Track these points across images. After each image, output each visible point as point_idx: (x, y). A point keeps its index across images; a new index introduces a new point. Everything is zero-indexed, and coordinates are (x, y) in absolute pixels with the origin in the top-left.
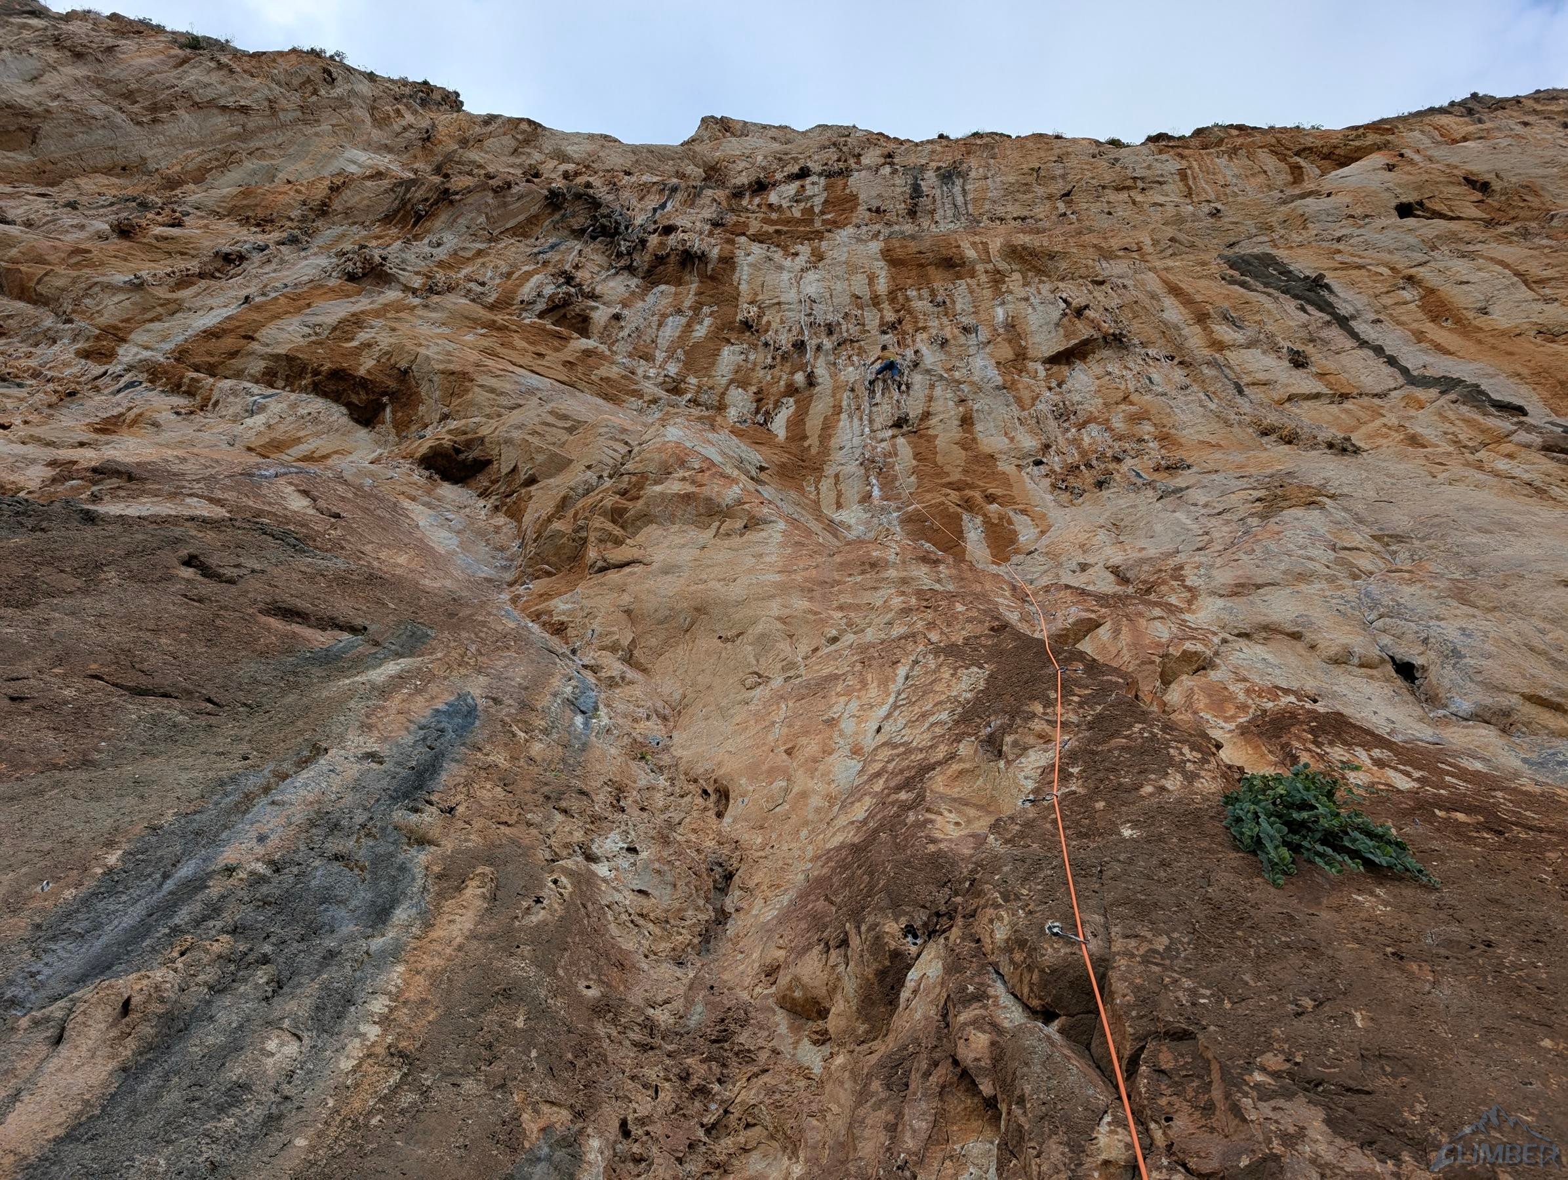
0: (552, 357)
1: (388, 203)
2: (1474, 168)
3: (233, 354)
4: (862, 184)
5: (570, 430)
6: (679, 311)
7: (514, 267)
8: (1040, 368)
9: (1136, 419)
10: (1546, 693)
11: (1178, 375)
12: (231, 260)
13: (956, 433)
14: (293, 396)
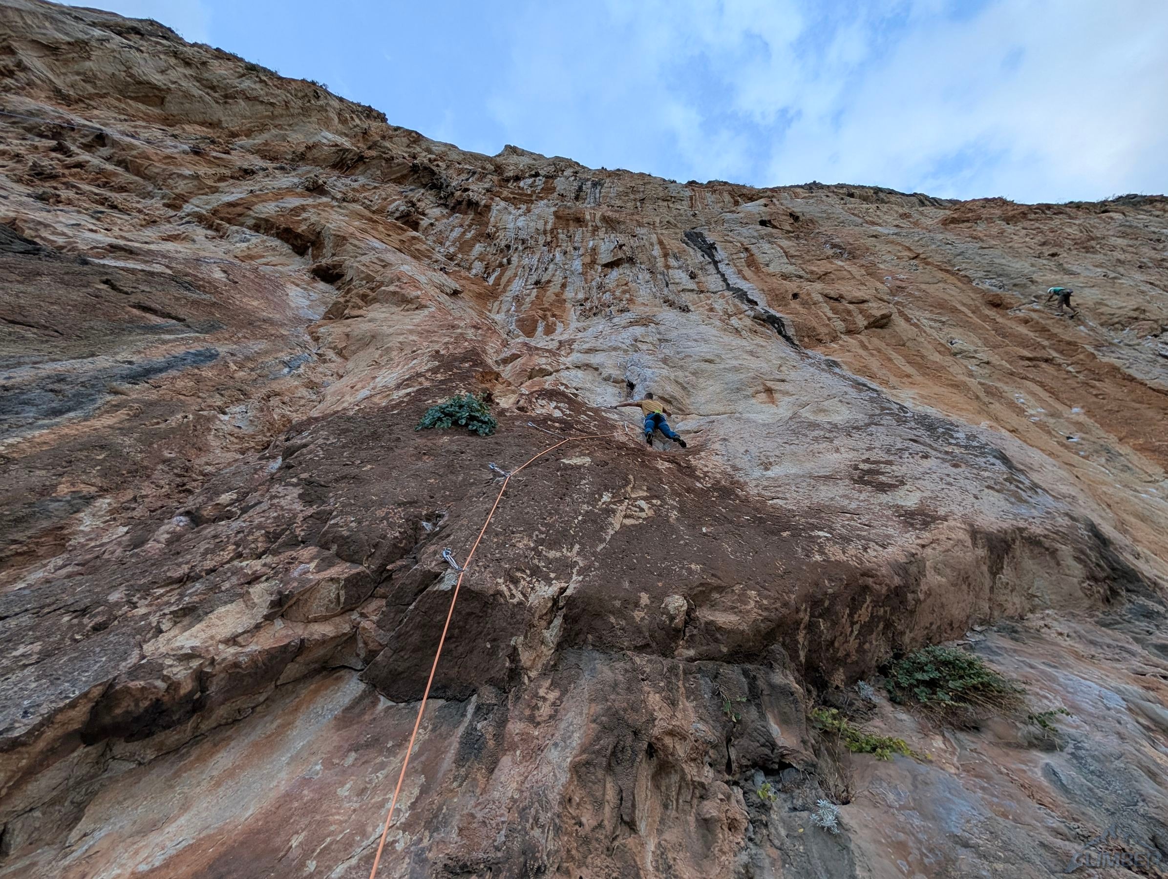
0: (395, 237)
1: (334, 159)
2: (795, 210)
3: (240, 215)
4: (560, 184)
5: (384, 267)
6: (461, 226)
7: (390, 196)
8: (600, 268)
9: (624, 292)
10: (666, 396)
11: (648, 276)
12: (248, 173)
13: (557, 289)
14: (265, 237)
